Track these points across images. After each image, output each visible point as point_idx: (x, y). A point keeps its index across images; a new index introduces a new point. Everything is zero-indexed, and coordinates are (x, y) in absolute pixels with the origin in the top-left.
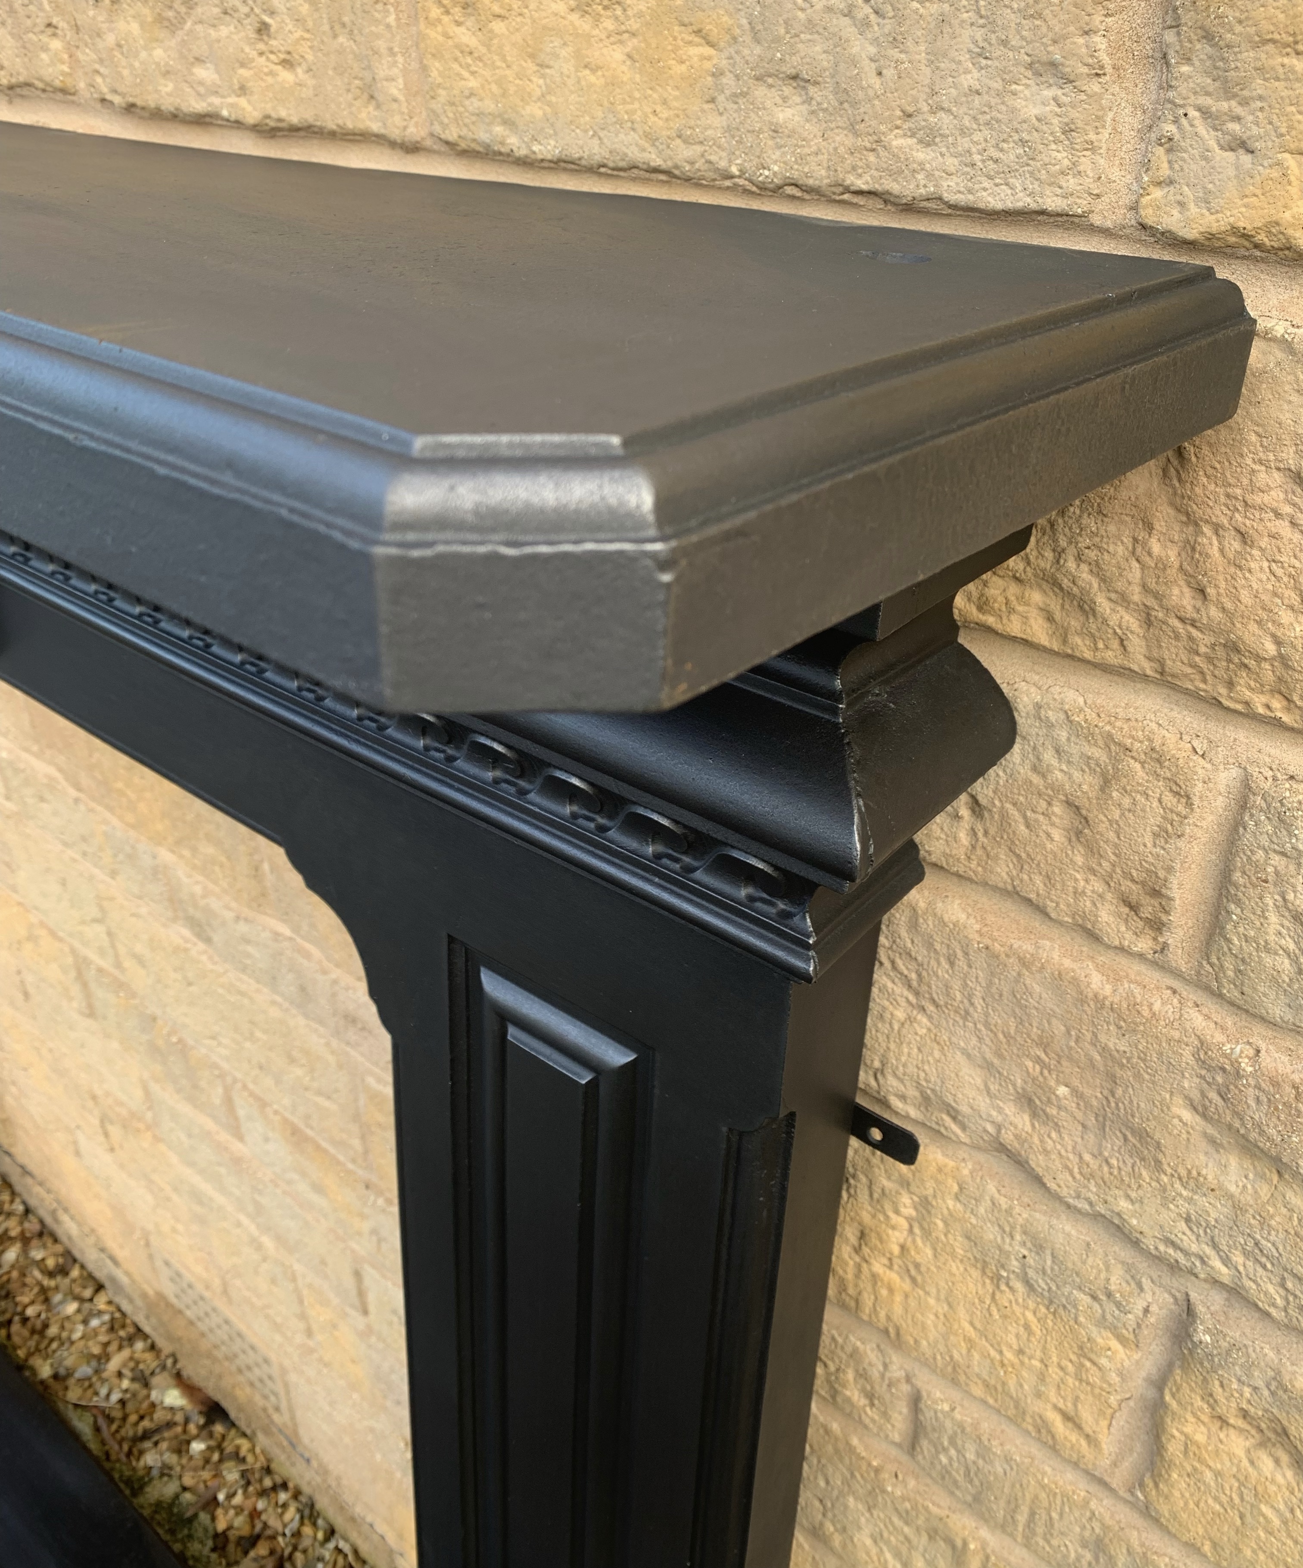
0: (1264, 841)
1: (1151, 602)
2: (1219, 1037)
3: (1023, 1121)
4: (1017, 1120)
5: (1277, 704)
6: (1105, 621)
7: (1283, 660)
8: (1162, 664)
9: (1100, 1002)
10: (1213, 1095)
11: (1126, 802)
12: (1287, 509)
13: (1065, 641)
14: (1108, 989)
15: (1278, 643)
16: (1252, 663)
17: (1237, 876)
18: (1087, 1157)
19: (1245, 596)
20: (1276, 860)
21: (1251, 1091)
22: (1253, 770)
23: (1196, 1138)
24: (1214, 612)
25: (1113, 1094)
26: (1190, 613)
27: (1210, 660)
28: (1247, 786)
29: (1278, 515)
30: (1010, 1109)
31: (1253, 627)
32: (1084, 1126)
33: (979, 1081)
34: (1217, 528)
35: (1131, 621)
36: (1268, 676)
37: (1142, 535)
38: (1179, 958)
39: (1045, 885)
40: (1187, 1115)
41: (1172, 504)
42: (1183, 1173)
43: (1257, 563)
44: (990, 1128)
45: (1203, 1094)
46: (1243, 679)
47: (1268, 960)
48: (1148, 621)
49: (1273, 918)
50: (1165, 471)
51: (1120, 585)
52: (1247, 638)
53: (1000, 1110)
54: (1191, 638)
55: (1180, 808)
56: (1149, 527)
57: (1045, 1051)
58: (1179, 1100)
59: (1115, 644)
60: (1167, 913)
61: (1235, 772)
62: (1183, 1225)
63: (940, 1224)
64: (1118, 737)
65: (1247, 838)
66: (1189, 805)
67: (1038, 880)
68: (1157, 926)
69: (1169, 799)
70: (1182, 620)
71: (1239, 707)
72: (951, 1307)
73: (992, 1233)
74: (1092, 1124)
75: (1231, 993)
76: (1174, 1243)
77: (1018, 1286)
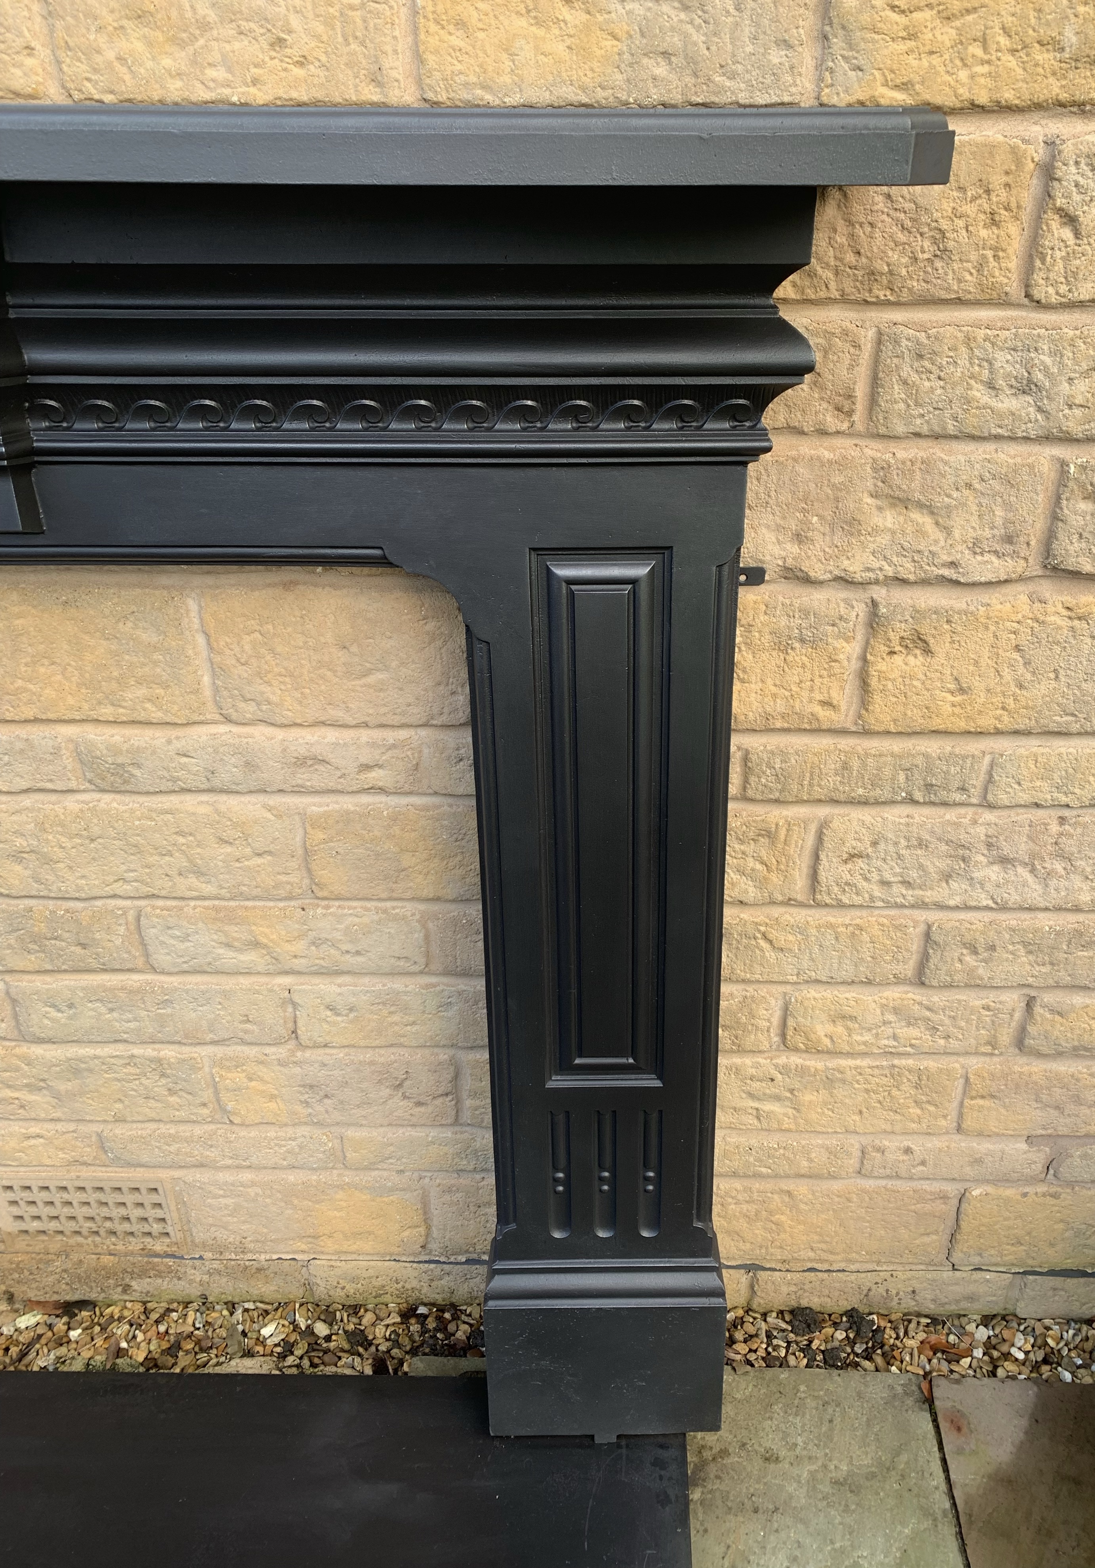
0: (890, 353)
1: (838, 263)
2: (879, 455)
3: (794, 549)
4: (794, 550)
5: (888, 293)
6: (821, 278)
7: (891, 272)
8: (843, 291)
9: (830, 462)
10: (880, 484)
11: (835, 358)
12: (886, 210)
13: (803, 293)
14: (832, 456)
15: (888, 265)
16: (878, 278)
17: (881, 375)
18: (827, 550)
19: (875, 249)
20: (895, 360)
21: (895, 472)
22: (881, 326)
23: (873, 509)
24: (864, 260)
25: (837, 508)
26: (854, 263)
27: (862, 283)
28: (880, 333)
29: (883, 212)
30: (788, 546)
31: (879, 261)
32: (824, 534)
33: (774, 540)
35: (830, 275)
36: (885, 282)
37: (832, 235)
38: (860, 427)
39: (801, 416)
40: (869, 500)
41: (843, 219)
42: (870, 529)
43: (878, 234)
44: (781, 563)
45: (875, 485)
46: (876, 286)
47: (896, 407)
48: (837, 273)
49: (896, 387)
50: (839, 206)
51: (826, 259)
52: (878, 267)
53: (784, 549)
54: (854, 275)
55: (857, 352)
56: (835, 231)
57: (806, 503)
58: (865, 495)
59: (824, 288)
60: (854, 403)
61: (874, 329)
62: (872, 558)
63: (757, 634)
64: (829, 330)
65: (883, 355)
66: (860, 349)
67: (799, 414)
68: (850, 413)
69: (852, 350)
70: (850, 268)
71: (874, 300)
72: (762, 681)
73: (784, 621)
74: (827, 530)
75: (882, 430)
76: (868, 569)
77: (797, 645)
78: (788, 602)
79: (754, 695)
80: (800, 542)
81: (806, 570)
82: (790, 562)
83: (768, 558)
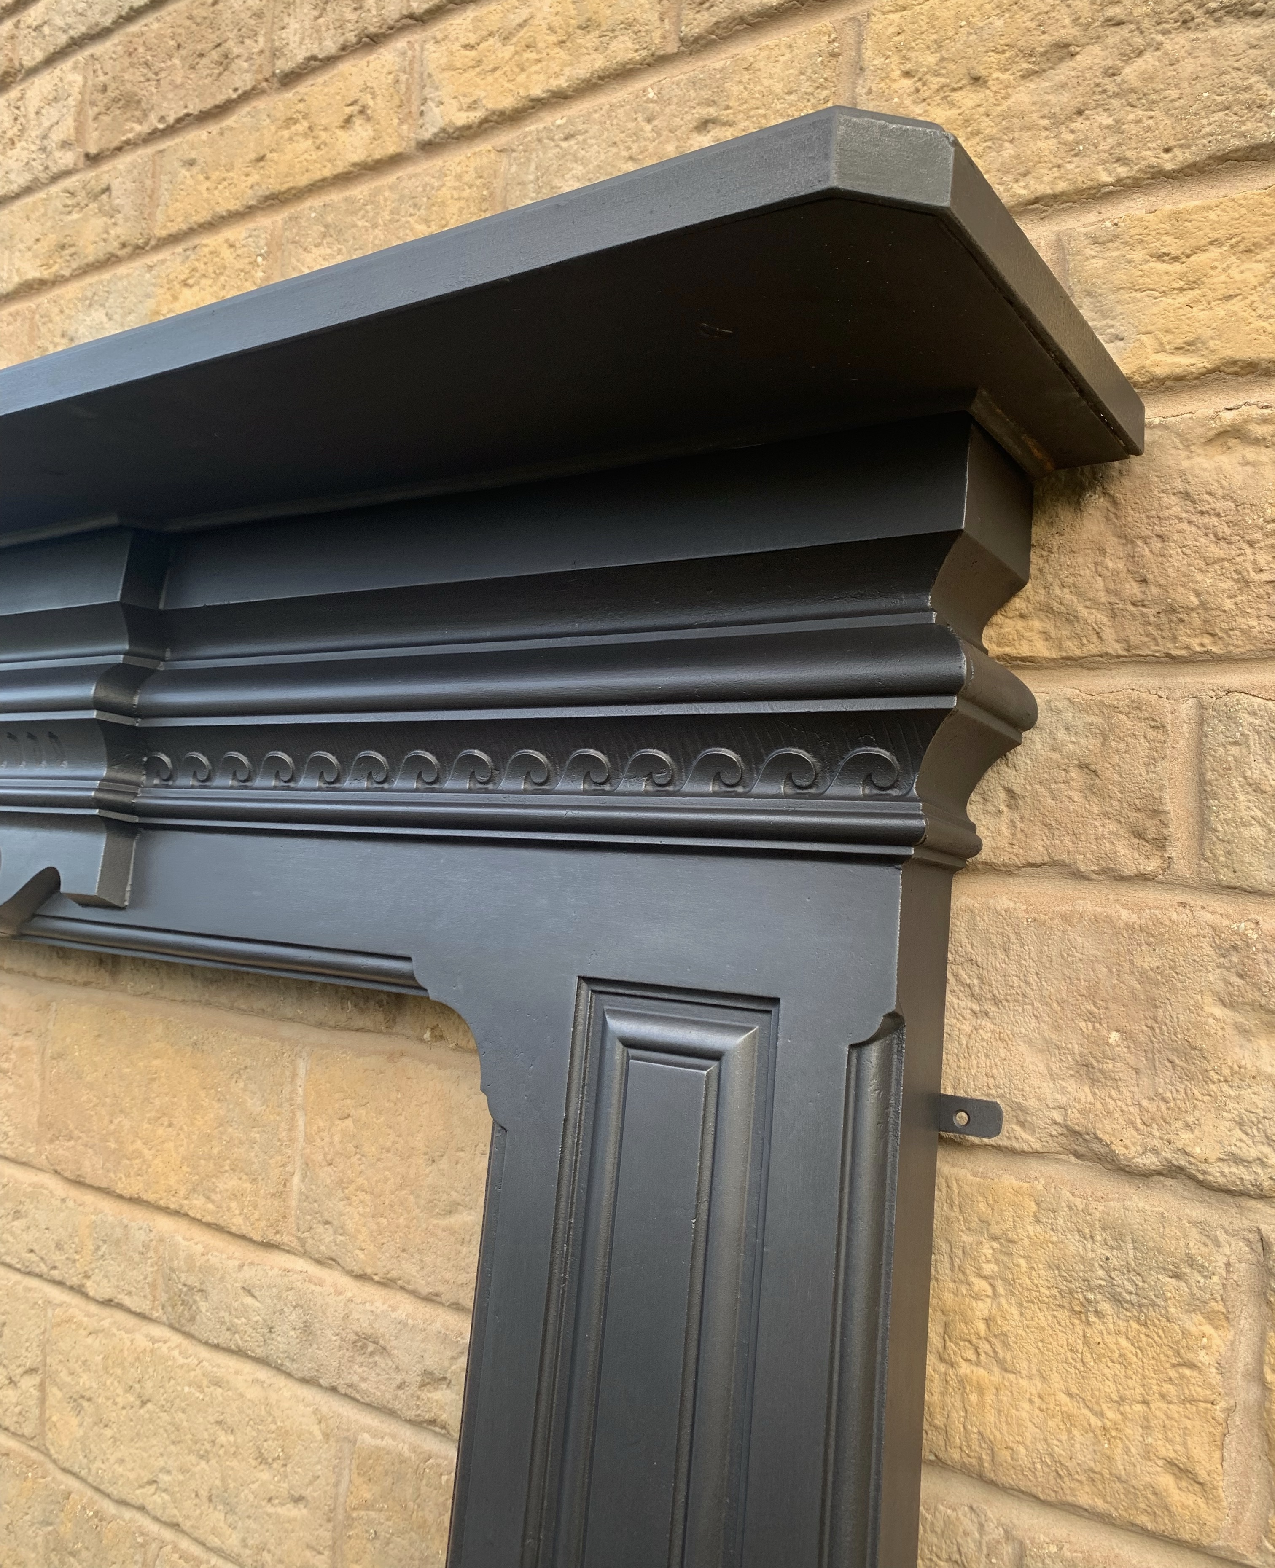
0: (1221, 738)
1: (1113, 599)
2: (1226, 922)
3: (1084, 1094)
4: (1081, 1095)
5: (1207, 640)
6: (1086, 622)
7: (1204, 605)
8: (1127, 641)
9: (1130, 928)
14: (1134, 918)
15: (1198, 594)
16: (1184, 616)
17: (1210, 776)
18: (1145, 1103)
19: (1171, 572)
20: (1233, 750)
22: (1203, 695)
24: (1155, 590)
25: (1155, 1019)
26: (1140, 596)
27: (1158, 627)
28: (1201, 707)
30: (1071, 1086)
31: (1181, 590)
34: (1145, 540)
35: (1102, 618)
36: (1197, 622)
37: (1099, 559)
38: (1183, 868)
39: (1073, 843)
40: (1219, 1011)
41: (1114, 535)
42: (1226, 1072)
43: (1174, 550)
44: (1058, 1117)
45: (1227, 983)
46: (1182, 631)
47: (1246, 832)
48: (1113, 615)
49: (1241, 797)
50: (1107, 518)
51: (1091, 595)
52: (1179, 598)
54: (1143, 615)
55: (1160, 737)
56: (1103, 552)
57: (1095, 1004)
58: (1209, 999)
59: (1094, 638)
60: (1166, 826)
61: (1191, 702)
62: (1238, 1133)
65: (1209, 742)
66: (1165, 732)
68: (1160, 843)
69: (1151, 733)
70: (1134, 604)
71: (1183, 653)
72: (1044, 1379)
73: (1073, 1245)
74: (1142, 1064)
75: (1226, 876)
76: (1236, 1160)
77: (1106, 1306)
78: (1079, 1203)
79: (1026, 1406)
80: (1094, 1082)
81: (1106, 1138)
82: (1075, 1118)
83: (1032, 1103)
